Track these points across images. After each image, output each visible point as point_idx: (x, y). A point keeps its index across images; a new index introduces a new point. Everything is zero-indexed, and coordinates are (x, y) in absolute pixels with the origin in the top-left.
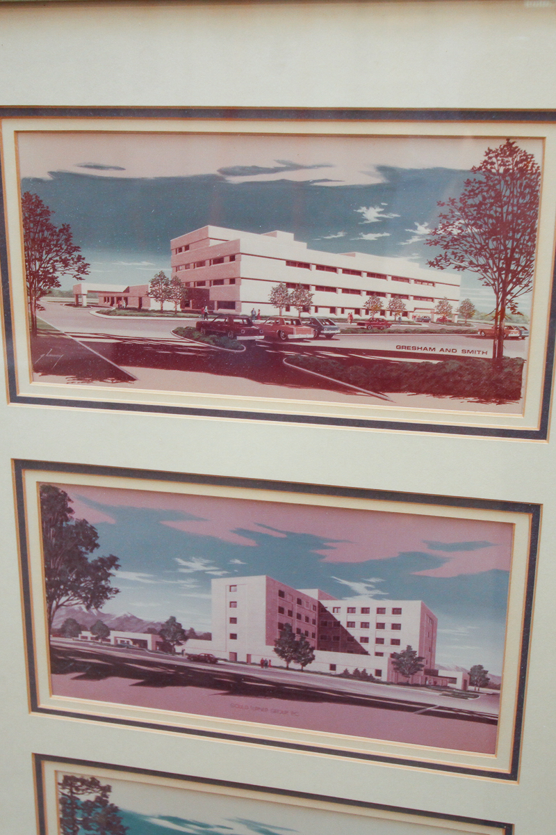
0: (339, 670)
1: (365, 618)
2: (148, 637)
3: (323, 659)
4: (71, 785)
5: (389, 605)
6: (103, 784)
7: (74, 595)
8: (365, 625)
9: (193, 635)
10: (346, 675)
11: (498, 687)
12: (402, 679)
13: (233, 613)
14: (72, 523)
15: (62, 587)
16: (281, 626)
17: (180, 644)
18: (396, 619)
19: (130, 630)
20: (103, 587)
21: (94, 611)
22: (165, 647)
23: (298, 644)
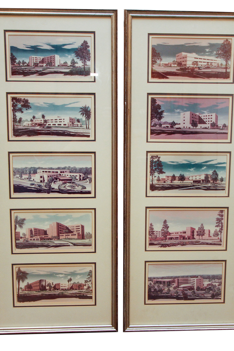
0: (202, 128)
1: (206, 117)
2: (169, 125)
3: (199, 126)
4: (152, 158)
5: (210, 114)
6: (159, 156)
7: (156, 119)
8: (206, 119)
9: (177, 124)
10: (203, 128)
11: (228, 127)
12: (212, 128)
13: (184, 119)
14: (156, 105)
15: (154, 117)
16: (192, 120)
17: (174, 126)
18: (211, 117)
19: (166, 124)
20: (161, 116)
21: (159, 121)
22: (172, 127)
23: (195, 124)
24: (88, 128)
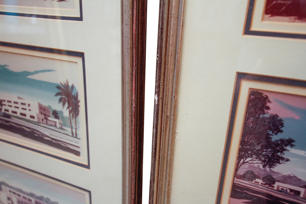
2: (302, 190)
7: (257, 158)
14: (267, 116)
15: (250, 152)
19: (290, 184)
20: (278, 156)
21: (268, 169)
24: (76, 136)
